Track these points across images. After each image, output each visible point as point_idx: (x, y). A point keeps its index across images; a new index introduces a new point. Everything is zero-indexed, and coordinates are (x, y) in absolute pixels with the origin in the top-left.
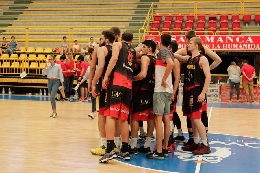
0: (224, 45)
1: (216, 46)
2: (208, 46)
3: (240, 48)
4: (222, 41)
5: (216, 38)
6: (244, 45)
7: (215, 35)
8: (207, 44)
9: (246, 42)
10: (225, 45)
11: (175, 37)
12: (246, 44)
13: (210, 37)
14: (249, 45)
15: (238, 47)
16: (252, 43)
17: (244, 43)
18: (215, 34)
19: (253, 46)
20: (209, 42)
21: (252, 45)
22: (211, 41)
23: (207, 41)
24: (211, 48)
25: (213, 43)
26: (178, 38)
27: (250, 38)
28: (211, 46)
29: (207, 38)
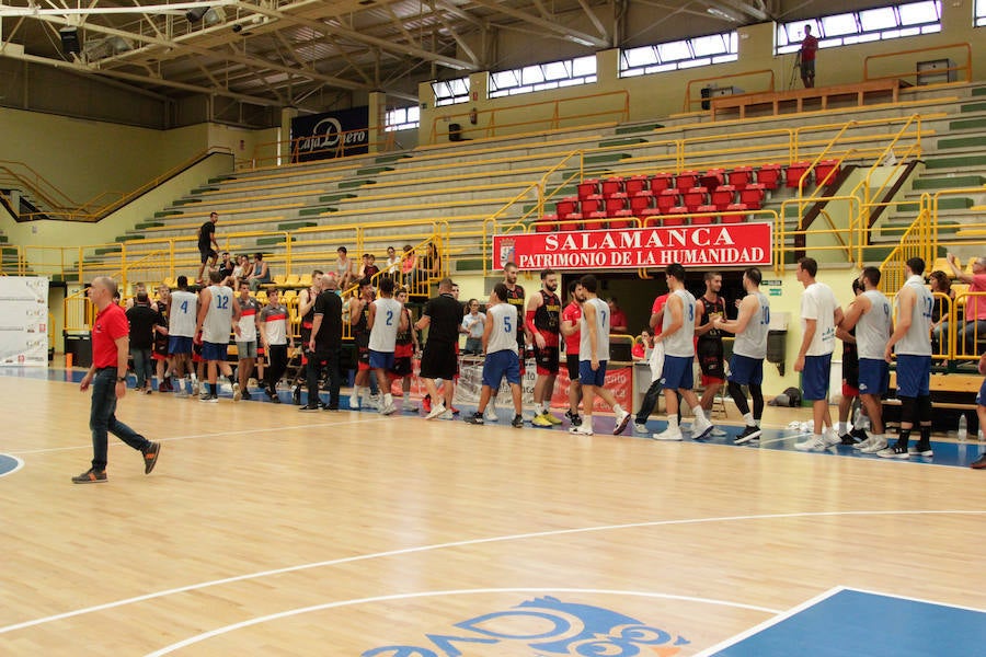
0: (663, 252)
1: (644, 257)
2: (627, 258)
4: (659, 243)
5: (645, 236)
6: (712, 251)
7: (645, 227)
8: (625, 254)
9: (717, 243)
10: (666, 254)
11: (556, 236)
12: (715, 248)
13: (631, 233)
14: (723, 251)
15: (697, 259)
16: (731, 246)
17: (711, 246)
18: (645, 225)
20: (629, 245)
21: (730, 251)
22: (633, 243)
23: (625, 244)
24: (635, 262)
25: (639, 249)
26: (562, 239)
27: (724, 232)
28: (634, 258)
29: (626, 236)
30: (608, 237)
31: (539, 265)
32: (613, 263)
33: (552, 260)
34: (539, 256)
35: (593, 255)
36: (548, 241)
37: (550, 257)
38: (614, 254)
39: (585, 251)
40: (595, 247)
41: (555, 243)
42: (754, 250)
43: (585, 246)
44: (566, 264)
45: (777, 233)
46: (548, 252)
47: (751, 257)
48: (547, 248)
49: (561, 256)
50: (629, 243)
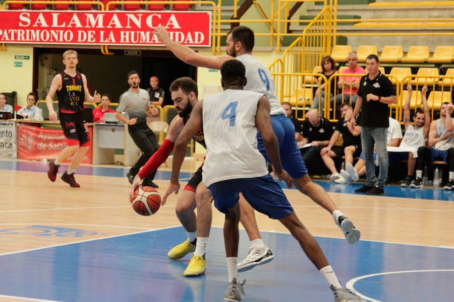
0: (122, 33)
1: (106, 36)
2: (92, 36)
3: (154, 41)
4: (118, 25)
5: (107, 18)
7: (107, 11)
8: (90, 32)
10: (125, 34)
11: (28, 15)
13: (95, 15)
14: (172, 34)
15: (150, 40)
18: (107, 8)
19: (180, 35)
20: (93, 26)
21: (177, 34)
22: (97, 24)
23: (90, 24)
24: (98, 40)
25: (101, 29)
26: (34, 18)
27: (173, 18)
28: (97, 37)
29: (90, 17)
30: (75, 17)
31: (13, 38)
32: (79, 40)
33: (25, 35)
34: (13, 31)
35: (61, 32)
36: (22, 18)
37: (23, 32)
38: (80, 32)
39: (55, 29)
40: (64, 25)
41: (28, 20)
42: (196, 34)
43: (55, 24)
44: (38, 39)
45: (215, 21)
46: (22, 28)
47: (194, 40)
48: (21, 24)
49: (33, 31)
50: (93, 24)
